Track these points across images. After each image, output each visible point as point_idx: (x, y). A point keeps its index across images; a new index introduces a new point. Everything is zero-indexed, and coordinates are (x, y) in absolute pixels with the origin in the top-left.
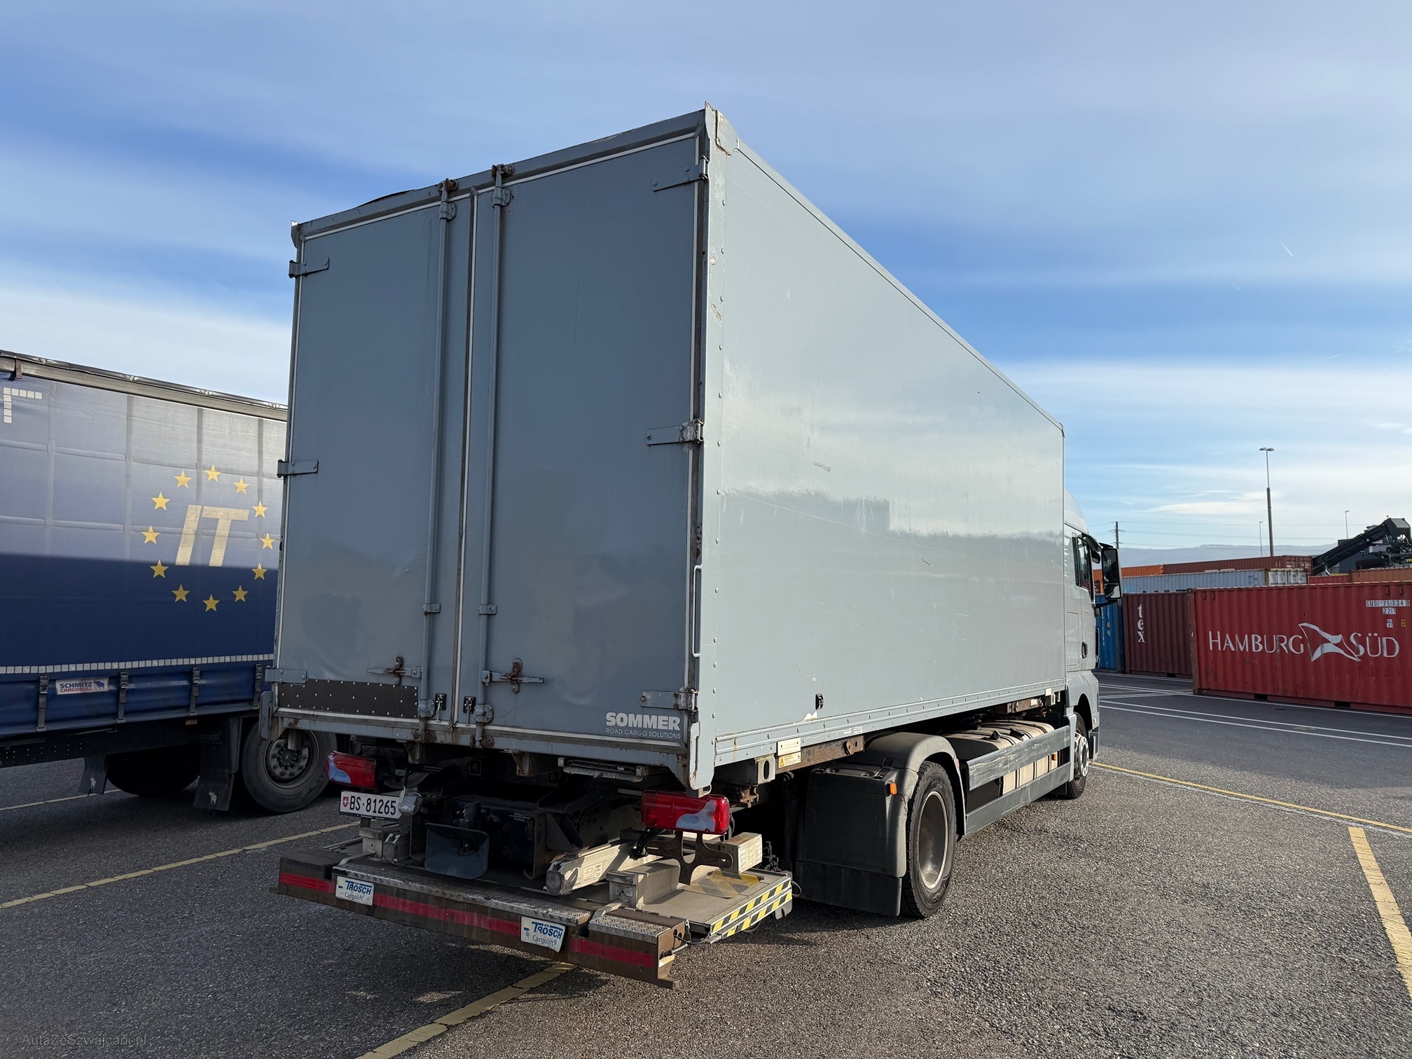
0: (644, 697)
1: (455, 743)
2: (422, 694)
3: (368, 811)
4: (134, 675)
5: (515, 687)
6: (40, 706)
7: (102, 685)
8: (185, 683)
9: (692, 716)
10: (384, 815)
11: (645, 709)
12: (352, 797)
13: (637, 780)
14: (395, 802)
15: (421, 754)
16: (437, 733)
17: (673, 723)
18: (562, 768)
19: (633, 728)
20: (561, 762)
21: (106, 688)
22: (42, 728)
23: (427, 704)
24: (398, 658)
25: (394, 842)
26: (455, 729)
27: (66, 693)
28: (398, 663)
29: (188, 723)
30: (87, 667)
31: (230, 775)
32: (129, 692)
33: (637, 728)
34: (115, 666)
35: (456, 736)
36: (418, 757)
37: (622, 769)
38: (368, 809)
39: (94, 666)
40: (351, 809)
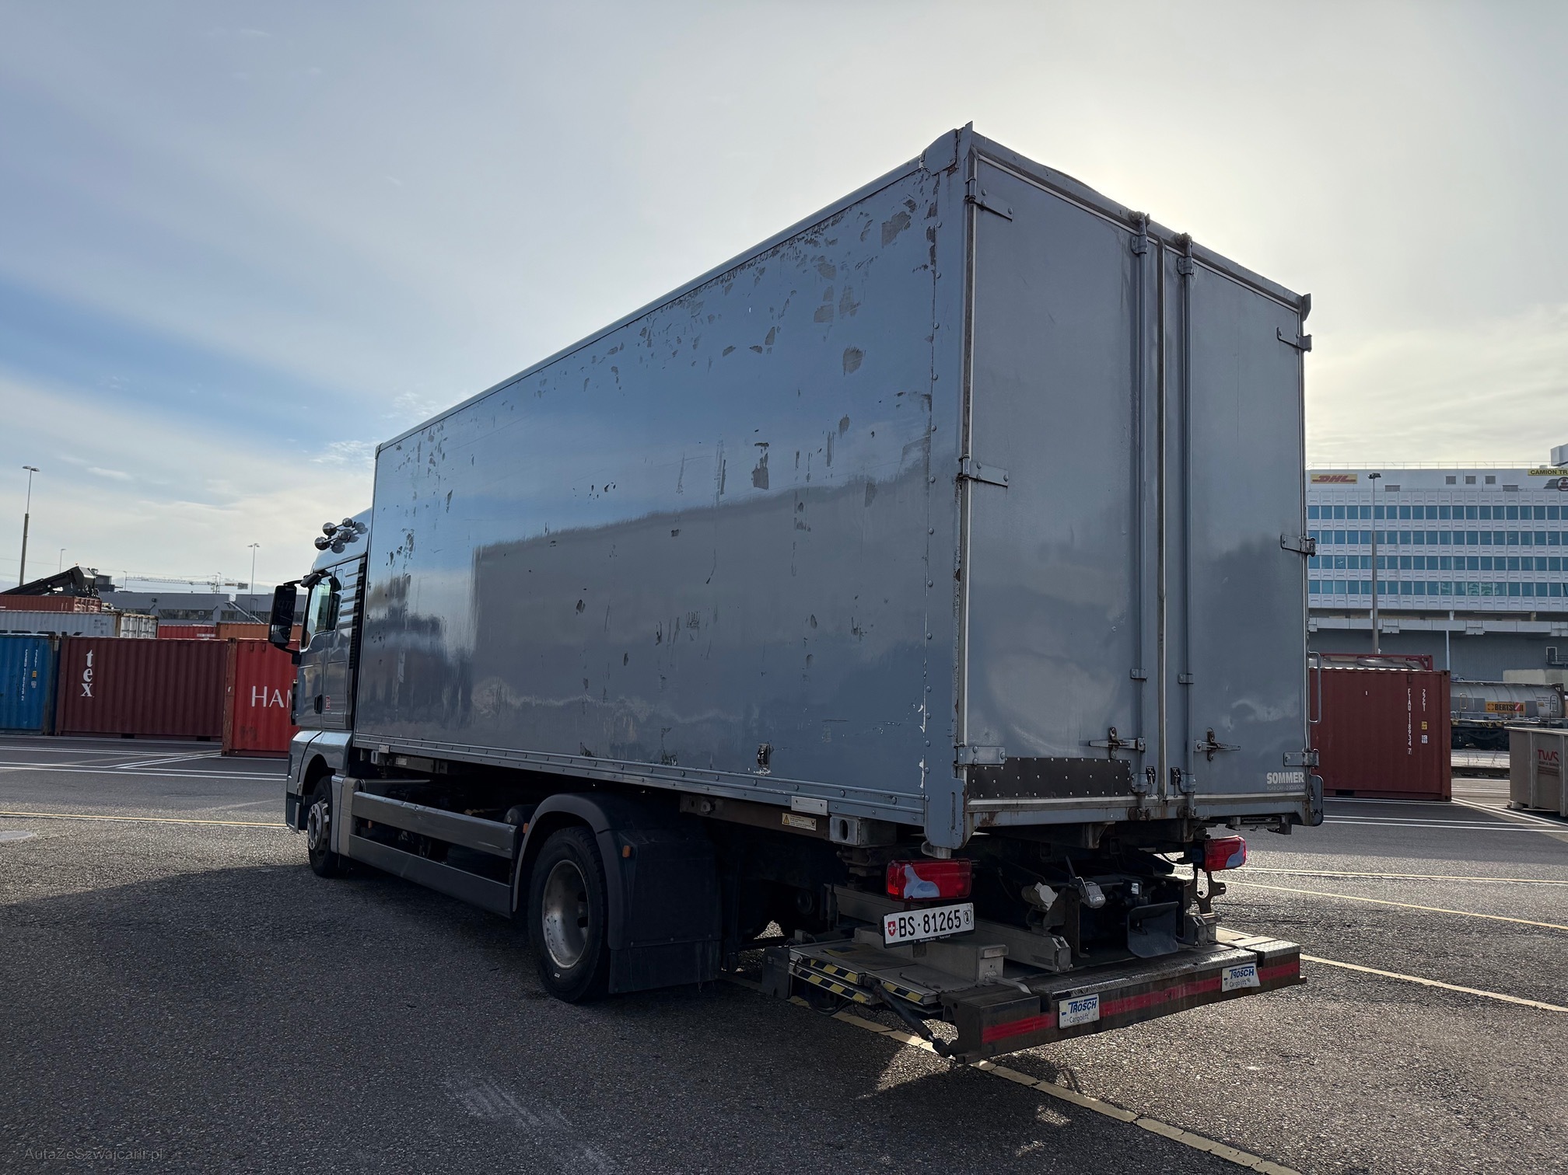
0: (1286, 757)
1: (1163, 816)
3: (927, 932)
5: (1209, 755)
10: (948, 931)
11: (1286, 767)
12: (900, 919)
14: (958, 911)
16: (1150, 809)
17: (1300, 777)
19: (1281, 784)
20: (1239, 821)
24: (1111, 728)
26: (1165, 803)
33: (1283, 784)
35: (1164, 810)
36: (1099, 840)
37: (1269, 820)
38: (927, 929)
40: (901, 936)
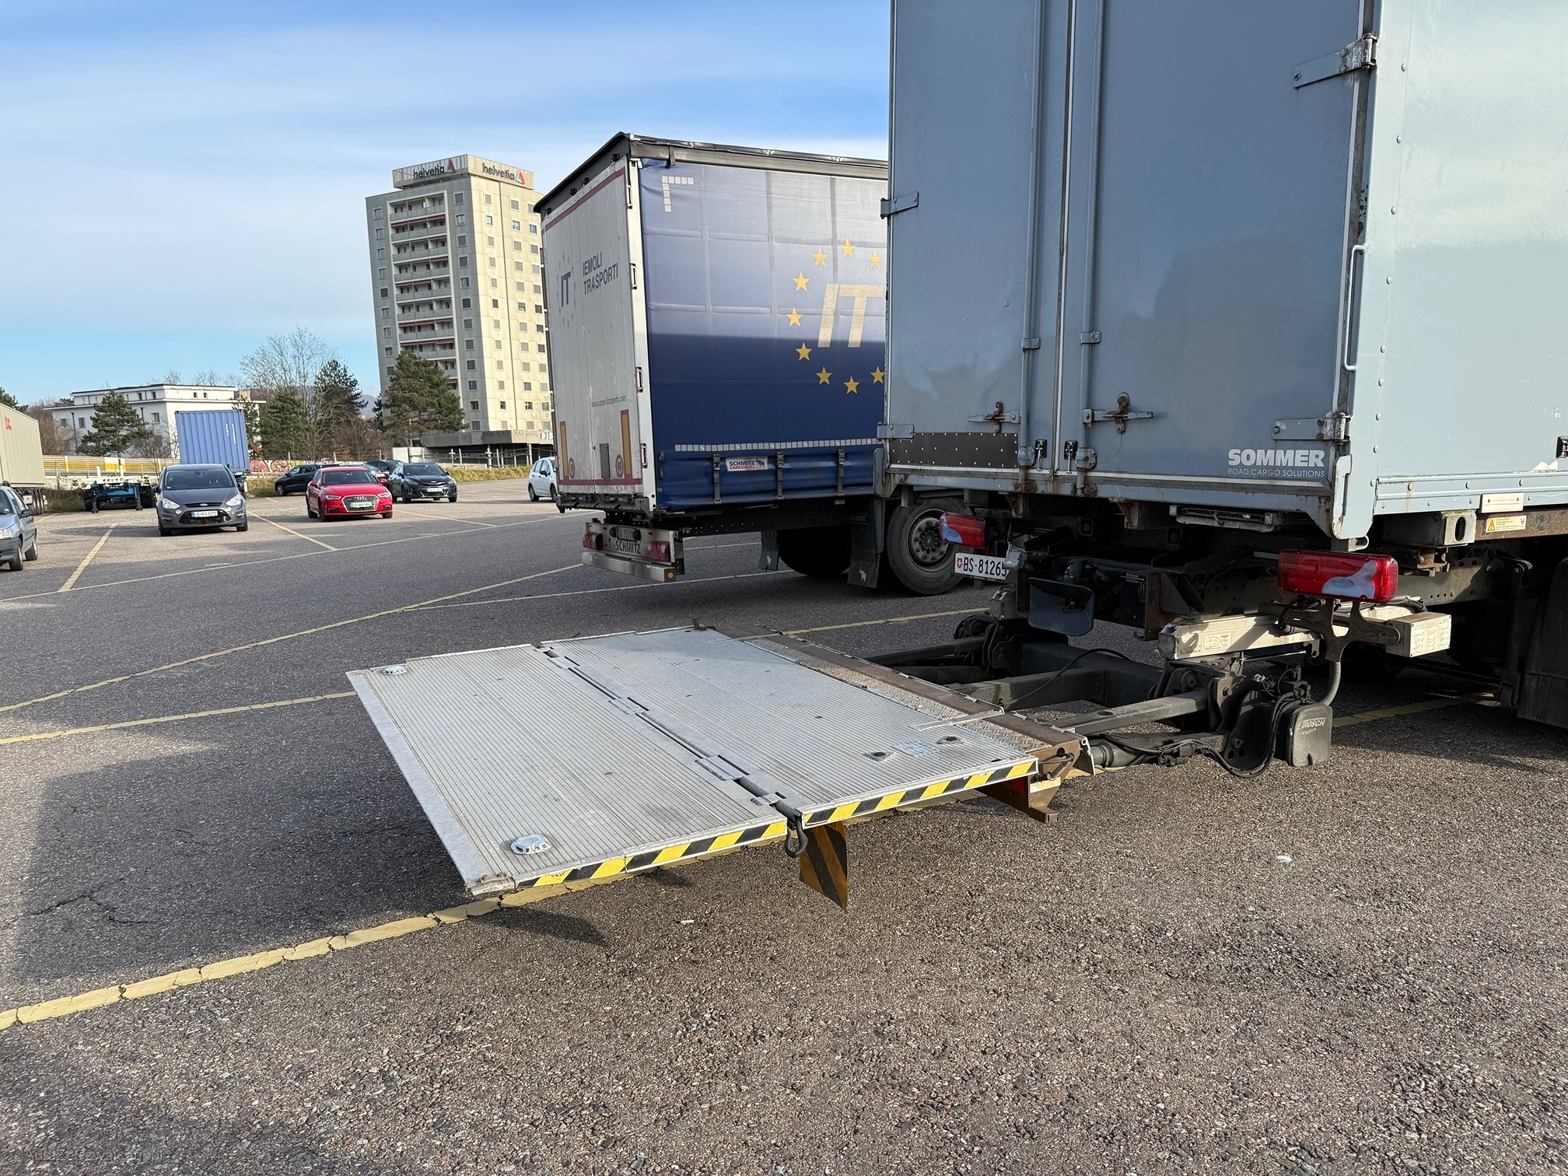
0: (1277, 427)
1: (1056, 492)
2: (1022, 441)
3: (981, 572)
4: (790, 455)
5: (1121, 426)
6: (715, 481)
7: (763, 463)
8: (832, 464)
9: (1342, 447)
10: (995, 577)
11: (1279, 442)
12: (966, 558)
13: (1265, 530)
15: (1025, 508)
16: (1038, 483)
17: (1315, 457)
18: (1174, 518)
19: (1262, 467)
20: (1173, 510)
21: (766, 467)
22: (718, 501)
23: (1026, 451)
24: (998, 403)
25: (1001, 599)
26: (1056, 478)
27: (734, 470)
28: (997, 410)
29: (837, 503)
30: (749, 446)
31: (877, 555)
32: (786, 471)
33: (1268, 467)
34: (772, 446)
35: (1057, 486)
36: (1021, 512)
37: (1248, 517)
38: (980, 570)
39: (755, 446)
40: (965, 570)
